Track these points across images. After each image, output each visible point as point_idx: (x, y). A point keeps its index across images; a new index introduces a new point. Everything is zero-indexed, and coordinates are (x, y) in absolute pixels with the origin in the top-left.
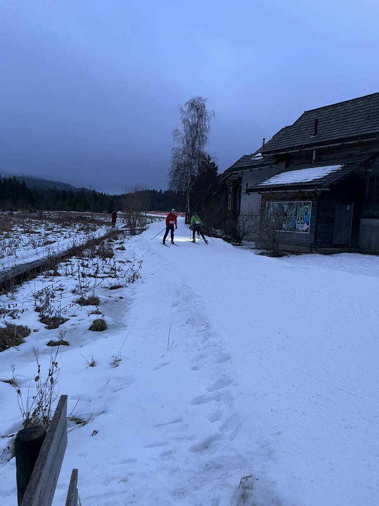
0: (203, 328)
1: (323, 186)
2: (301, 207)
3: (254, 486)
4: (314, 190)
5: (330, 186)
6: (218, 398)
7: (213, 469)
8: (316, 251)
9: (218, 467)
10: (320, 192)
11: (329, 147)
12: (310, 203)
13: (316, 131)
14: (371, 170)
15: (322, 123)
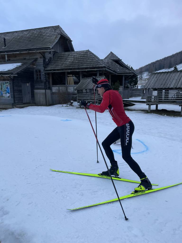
1: (14, 74)
2: (4, 85)
4: (9, 75)
5: (17, 74)
8: (15, 107)
10: (13, 77)
11: (13, 54)
12: (8, 82)
13: (5, 44)
14: (35, 67)
15: (8, 40)
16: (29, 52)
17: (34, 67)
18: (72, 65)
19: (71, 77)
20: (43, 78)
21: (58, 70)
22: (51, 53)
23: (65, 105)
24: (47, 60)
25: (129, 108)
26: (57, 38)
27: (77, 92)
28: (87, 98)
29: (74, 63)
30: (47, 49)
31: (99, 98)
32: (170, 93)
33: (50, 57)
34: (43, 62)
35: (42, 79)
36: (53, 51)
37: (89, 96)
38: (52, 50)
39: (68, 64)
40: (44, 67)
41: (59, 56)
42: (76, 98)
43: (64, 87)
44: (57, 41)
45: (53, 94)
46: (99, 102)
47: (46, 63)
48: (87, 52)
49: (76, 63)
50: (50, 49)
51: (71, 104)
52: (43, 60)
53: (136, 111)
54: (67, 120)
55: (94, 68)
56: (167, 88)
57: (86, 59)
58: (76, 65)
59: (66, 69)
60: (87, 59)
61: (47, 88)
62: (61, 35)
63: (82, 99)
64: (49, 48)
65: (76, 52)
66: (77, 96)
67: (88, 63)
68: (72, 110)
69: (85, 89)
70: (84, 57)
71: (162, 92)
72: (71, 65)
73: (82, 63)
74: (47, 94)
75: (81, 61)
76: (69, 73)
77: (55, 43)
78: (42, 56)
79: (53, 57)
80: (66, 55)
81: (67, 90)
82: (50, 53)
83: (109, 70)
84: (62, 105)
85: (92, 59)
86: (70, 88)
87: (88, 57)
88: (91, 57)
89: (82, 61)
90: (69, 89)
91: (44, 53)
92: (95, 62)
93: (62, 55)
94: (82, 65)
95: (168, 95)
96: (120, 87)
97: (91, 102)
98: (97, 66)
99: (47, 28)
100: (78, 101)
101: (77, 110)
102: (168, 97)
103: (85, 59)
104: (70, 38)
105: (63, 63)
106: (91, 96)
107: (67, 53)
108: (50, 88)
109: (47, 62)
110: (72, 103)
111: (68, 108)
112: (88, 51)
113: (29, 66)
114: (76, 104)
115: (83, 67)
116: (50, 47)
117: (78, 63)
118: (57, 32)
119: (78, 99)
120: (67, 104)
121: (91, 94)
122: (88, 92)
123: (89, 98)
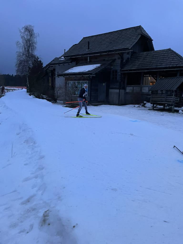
0: (32, 144)
1: (93, 74)
3: (49, 214)
4: (88, 76)
5: (96, 74)
6: (36, 177)
7: (31, 211)
8: (91, 104)
9: (34, 210)
10: (92, 77)
11: (94, 56)
12: (87, 82)
13: (89, 47)
14: (113, 67)
15: (91, 44)
16: (109, 54)
17: (111, 67)
18: (150, 65)
19: (146, 77)
20: (118, 78)
21: (134, 70)
22: (129, 54)
23: (137, 106)
24: (124, 61)
26: (136, 39)
27: (152, 93)
28: (162, 99)
29: (152, 63)
30: (126, 50)
31: (176, 100)
33: (128, 57)
34: (121, 62)
38: (131, 51)
39: (146, 64)
40: (120, 67)
41: (137, 56)
42: (150, 99)
43: (138, 87)
44: (136, 41)
45: (126, 93)
46: (175, 104)
47: (123, 63)
48: (168, 50)
49: (154, 63)
51: (144, 105)
55: (175, 67)
58: (154, 65)
60: (167, 58)
61: (122, 88)
62: (141, 34)
63: (156, 100)
64: (128, 49)
65: (156, 51)
66: (151, 97)
67: (168, 62)
68: (144, 111)
69: (160, 90)
70: (163, 57)
73: (161, 63)
74: (120, 94)
75: (160, 61)
76: (145, 73)
77: (134, 43)
78: (120, 57)
79: (131, 57)
80: (144, 55)
81: (141, 90)
84: (134, 105)
85: (173, 58)
87: (169, 56)
88: (172, 56)
89: (162, 61)
90: (144, 89)
91: (122, 54)
92: (176, 61)
93: (141, 55)
97: (167, 104)
98: (178, 65)
99: (129, 29)
100: (151, 102)
101: (149, 111)
103: (165, 58)
104: (151, 37)
105: (140, 63)
106: (167, 98)
107: (145, 53)
108: (124, 88)
111: (140, 109)
112: (170, 50)
113: (108, 67)
114: (149, 105)
115: (161, 66)
116: (128, 48)
117: (157, 63)
118: (138, 32)
119: (151, 100)
120: (140, 104)
121: (167, 96)
122: (164, 93)
123: (164, 99)
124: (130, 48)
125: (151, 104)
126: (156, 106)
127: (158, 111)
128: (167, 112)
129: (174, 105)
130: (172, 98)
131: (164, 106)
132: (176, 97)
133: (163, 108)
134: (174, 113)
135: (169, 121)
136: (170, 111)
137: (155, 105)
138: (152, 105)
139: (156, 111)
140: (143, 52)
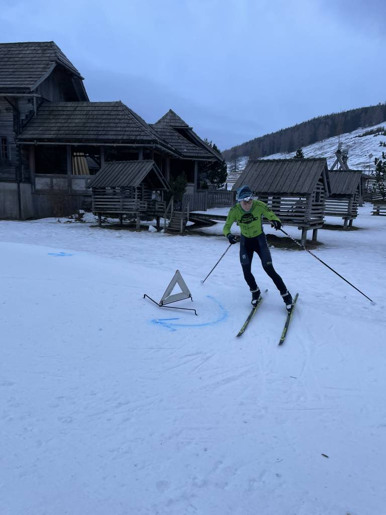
18: (83, 132)
19: (79, 158)
20: (12, 156)
22: (33, 102)
23: (64, 220)
24: (23, 117)
25: (204, 230)
26: (47, 70)
27: (94, 191)
28: (115, 205)
29: (87, 129)
30: (24, 93)
31: (141, 207)
32: (282, 202)
33: (31, 109)
34: (14, 119)
35: (10, 159)
36: (37, 97)
37: (119, 202)
38: (36, 95)
39: (74, 128)
40: (14, 131)
41: (51, 109)
42: (91, 204)
43: (62, 180)
44: (48, 76)
45: (36, 193)
46: (142, 215)
47: (21, 123)
48: (117, 105)
49: (91, 129)
50: (30, 93)
51: (80, 219)
52: (14, 116)
53: (217, 238)
54: (63, 254)
55: (133, 141)
56: (276, 192)
57: (113, 121)
58: (93, 133)
59: (68, 140)
60: (117, 121)
61: (23, 180)
62: (56, 62)
63: (104, 206)
64: (29, 91)
65: (92, 103)
66: (93, 200)
67: (119, 129)
68: (81, 231)
69: (110, 186)
70: (109, 117)
71: (266, 200)
72: (81, 132)
73: (106, 129)
74: (21, 193)
75: (103, 125)
76: (75, 149)
77: (43, 79)
78: (11, 107)
79: (37, 110)
80: (68, 109)
81: (70, 185)
82: (30, 100)
83: (163, 148)
84: (57, 219)
85: (127, 121)
86: (77, 181)
87: (120, 117)
88: (126, 117)
89: (106, 125)
90: (75, 184)
91: (16, 99)
92: (135, 129)
93: (61, 108)
94: (104, 133)
95: (279, 207)
96: (187, 186)
97: (125, 214)
98: (138, 138)
99: (26, 45)
100: (94, 211)
101: (92, 231)
102: (279, 211)
104: (79, 72)
105: (62, 125)
106: (124, 202)
107: (70, 104)
108: (29, 181)
109: (22, 119)
110: (81, 215)
111: (72, 227)
112: (119, 104)
114: (90, 217)
115: (106, 137)
116: (29, 88)
117: (97, 129)
118: (48, 55)
119: (93, 207)
120: (70, 217)
121: (124, 198)
122: (117, 193)
123: (119, 205)
124: (33, 88)
125: (96, 215)
126: (105, 219)
127: (111, 229)
128: (127, 230)
129: (139, 216)
130: (134, 201)
131: (121, 219)
132: (141, 200)
133: (118, 222)
134: (139, 231)
135: (133, 248)
136: (132, 227)
137: (103, 218)
138: (97, 217)
139: (106, 230)
140: (64, 102)
